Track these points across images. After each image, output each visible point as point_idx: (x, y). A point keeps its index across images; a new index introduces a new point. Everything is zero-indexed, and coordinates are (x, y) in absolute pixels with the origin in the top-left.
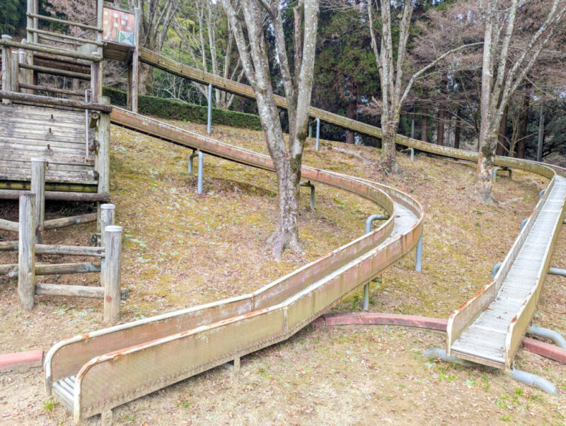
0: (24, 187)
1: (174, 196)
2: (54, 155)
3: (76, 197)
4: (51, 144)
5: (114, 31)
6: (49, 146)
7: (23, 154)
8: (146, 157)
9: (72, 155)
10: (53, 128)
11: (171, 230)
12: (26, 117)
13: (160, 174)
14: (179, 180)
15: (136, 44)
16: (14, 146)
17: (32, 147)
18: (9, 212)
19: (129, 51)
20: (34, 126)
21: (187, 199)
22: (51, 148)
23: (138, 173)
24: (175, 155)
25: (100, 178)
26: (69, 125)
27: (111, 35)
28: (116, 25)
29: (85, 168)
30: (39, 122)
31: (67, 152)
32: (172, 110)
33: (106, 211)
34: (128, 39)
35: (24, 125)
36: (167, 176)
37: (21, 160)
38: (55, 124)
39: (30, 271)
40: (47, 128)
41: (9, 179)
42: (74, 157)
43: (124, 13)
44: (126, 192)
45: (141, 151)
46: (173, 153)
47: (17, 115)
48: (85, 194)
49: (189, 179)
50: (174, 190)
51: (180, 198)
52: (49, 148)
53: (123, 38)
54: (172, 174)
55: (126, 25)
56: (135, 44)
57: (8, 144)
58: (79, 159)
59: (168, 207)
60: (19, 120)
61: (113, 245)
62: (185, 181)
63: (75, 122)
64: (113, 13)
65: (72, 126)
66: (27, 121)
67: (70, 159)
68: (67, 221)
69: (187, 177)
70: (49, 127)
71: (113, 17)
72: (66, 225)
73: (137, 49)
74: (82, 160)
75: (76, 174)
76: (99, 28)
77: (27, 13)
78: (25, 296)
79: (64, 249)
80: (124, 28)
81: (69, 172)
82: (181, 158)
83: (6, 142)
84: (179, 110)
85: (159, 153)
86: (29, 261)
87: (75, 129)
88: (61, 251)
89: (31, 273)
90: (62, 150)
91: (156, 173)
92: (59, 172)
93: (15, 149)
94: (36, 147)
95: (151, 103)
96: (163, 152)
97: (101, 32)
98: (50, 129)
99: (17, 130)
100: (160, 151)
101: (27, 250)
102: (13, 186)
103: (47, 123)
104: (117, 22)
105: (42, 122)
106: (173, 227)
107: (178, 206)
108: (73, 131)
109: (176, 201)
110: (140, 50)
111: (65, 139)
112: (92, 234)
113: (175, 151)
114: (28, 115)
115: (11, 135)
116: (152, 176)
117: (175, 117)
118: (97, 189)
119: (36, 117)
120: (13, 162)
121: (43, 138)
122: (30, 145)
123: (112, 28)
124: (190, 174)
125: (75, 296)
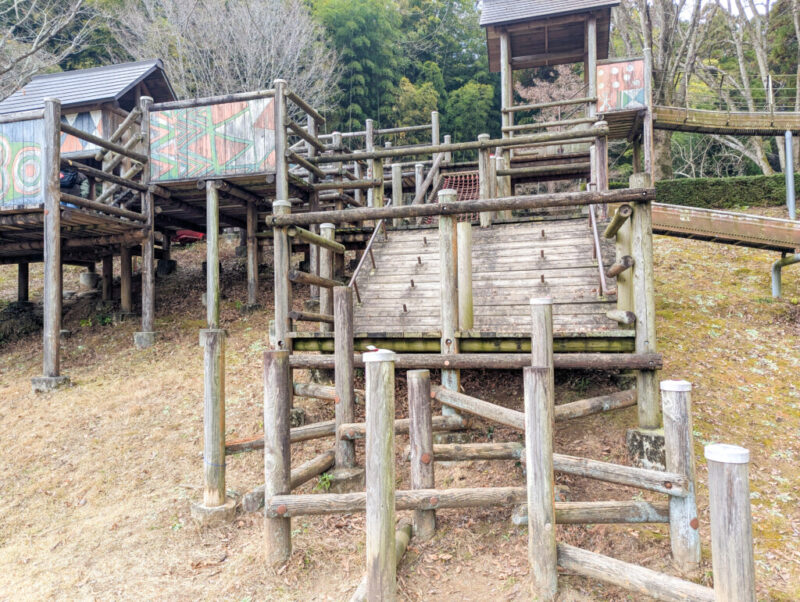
0: (519, 347)
1: (757, 346)
2: (552, 290)
3: (601, 361)
4: (546, 273)
5: (614, 93)
6: (543, 277)
7: (509, 295)
8: (684, 276)
9: (576, 288)
10: (546, 251)
11: (779, 420)
12: (510, 240)
13: (719, 305)
14: (760, 313)
15: (648, 103)
16: (497, 283)
17: (519, 283)
18: (498, 385)
19: (637, 117)
20: (521, 252)
21: (787, 350)
22: (546, 280)
23: (676, 307)
24: (734, 267)
25: (639, 324)
26: (565, 242)
27: (609, 102)
28: (616, 85)
29: (599, 308)
30: (524, 244)
31: (571, 284)
32: (712, 194)
33: (674, 395)
34: (636, 99)
35: (508, 252)
36: (732, 308)
37: (506, 303)
38: (549, 243)
39: (548, 520)
40: (538, 251)
41: (498, 336)
42: (580, 290)
43: (626, 64)
44: (664, 343)
45: (671, 268)
46: (730, 265)
47: (498, 239)
48: (615, 355)
49: (781, 309)
50: (753, 333)
51: (772, 349)
52: (543, 281)
53: (628, 99)
54: (741, 304)
55: (632, 78)
56: (646, 103)
57: (490, 282)
58: (589, 293)
59: (754, 370)
60: (502, 245)
61: (730, 496)
62: (772, 313)
63: (575, 236)
64: (610, 69)
65: (572, 242)
66: (511, 245)
67: (575, 295)
68: (589, 407)
69: (774, 305)
70: (541, 249)
71: (611, 75)
72: (588, 413)
73: (650, 110)
74: (593, 294)
75: (586, 318)
76: (591, 97)
77: (502, 109)
78: (542, 570)
79: (595, 468)
80: (629, 86)
81: (576, 315)
82: (748, 271)
83: (488, 279)
84: (724, 191)
85: (704, 268)
86: (546, 500)
87: (576, 246)
88: (590, 472)
89: (549, 526)
90: (562, 280)
91: (710, 303)
92: (561, 317)
93: (499, 287)
94: (525, 282)
95: (672, 190)
96: (711, 264)
97: (595, 102)
98: (542, 252)
99: (500, 260)
100: (704, 264)
101: (541, 478)
102: (504, 346)
103: (537, 243)
104: (618, 80)
105: (529, 244)
106: (779, 414)
107: (774, 367)
108: (574, 250)
109: (766, 355)
110: (654, 111)
111: (564, 264)
112: (631, 431)
113: (733, 260)
114: (512, 236)
115: (492, 269)
116: (704, 310)
117: (716, 204)
118: (634, 346)
119: (522, 238)
120: (498, 308)
121: (534, 267)
122: (517, 279)
123: (611, 90)
124: (779, 300)
125: (637, 592)
